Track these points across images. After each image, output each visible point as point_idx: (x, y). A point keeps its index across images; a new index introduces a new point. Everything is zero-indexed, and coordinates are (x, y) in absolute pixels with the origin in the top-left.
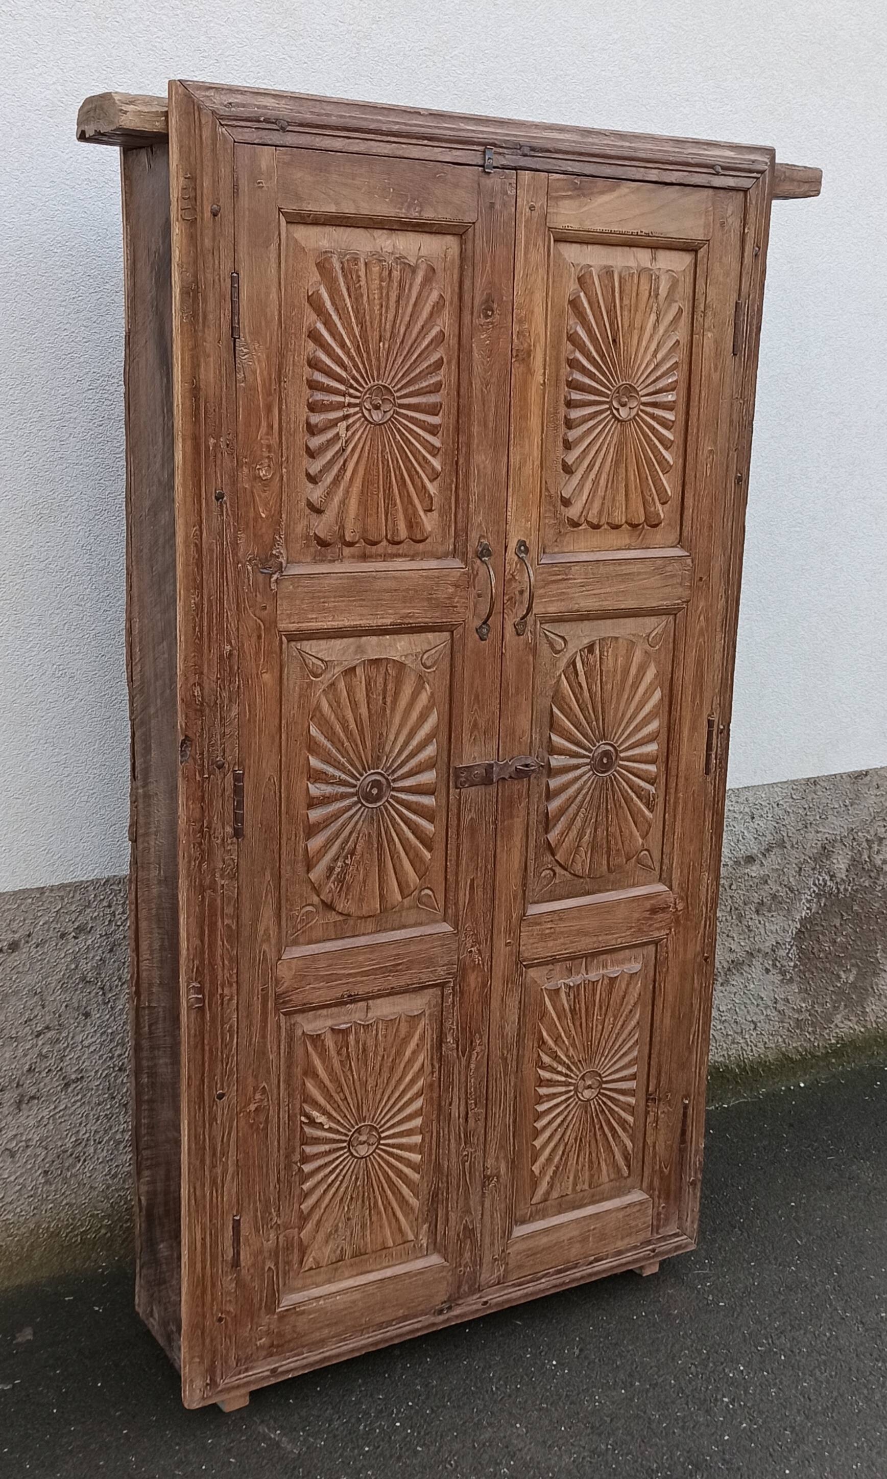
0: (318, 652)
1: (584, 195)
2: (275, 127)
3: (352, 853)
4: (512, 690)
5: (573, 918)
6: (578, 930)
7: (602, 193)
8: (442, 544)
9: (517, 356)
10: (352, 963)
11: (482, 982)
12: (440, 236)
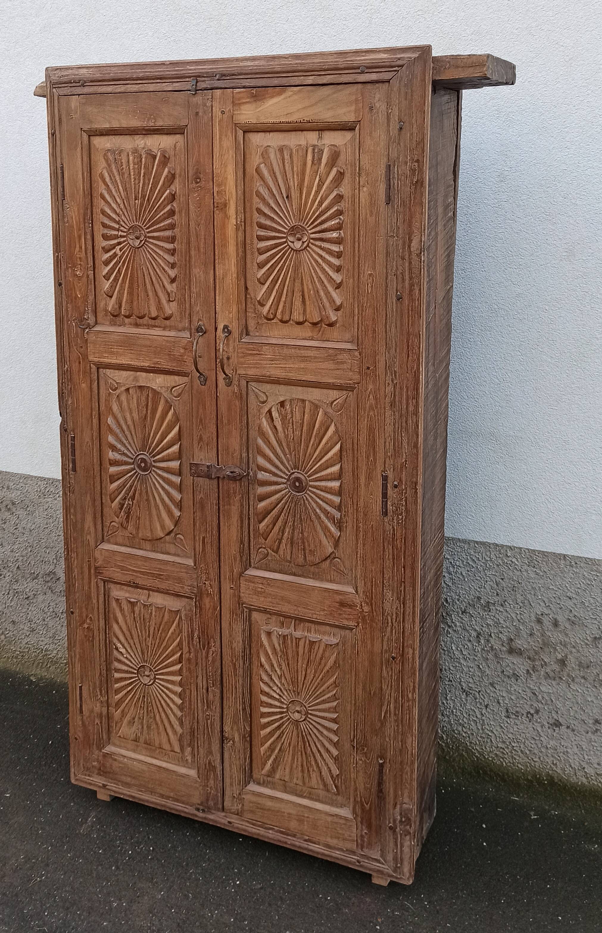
0: (113, 377)
1: (259, 100)
2: (78, 84)
3: (133, 498)
4: (225, 421)
5: (278, 587)
6: (282, 597)
7: (272, 97)
8: (181, 322)
9: (217, 207)
10: (134, 564)
11: (214, 607)
12: (173, 136)
